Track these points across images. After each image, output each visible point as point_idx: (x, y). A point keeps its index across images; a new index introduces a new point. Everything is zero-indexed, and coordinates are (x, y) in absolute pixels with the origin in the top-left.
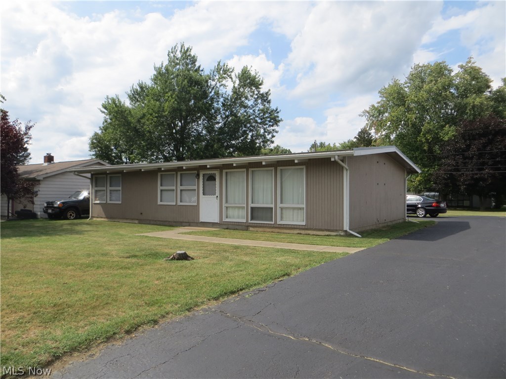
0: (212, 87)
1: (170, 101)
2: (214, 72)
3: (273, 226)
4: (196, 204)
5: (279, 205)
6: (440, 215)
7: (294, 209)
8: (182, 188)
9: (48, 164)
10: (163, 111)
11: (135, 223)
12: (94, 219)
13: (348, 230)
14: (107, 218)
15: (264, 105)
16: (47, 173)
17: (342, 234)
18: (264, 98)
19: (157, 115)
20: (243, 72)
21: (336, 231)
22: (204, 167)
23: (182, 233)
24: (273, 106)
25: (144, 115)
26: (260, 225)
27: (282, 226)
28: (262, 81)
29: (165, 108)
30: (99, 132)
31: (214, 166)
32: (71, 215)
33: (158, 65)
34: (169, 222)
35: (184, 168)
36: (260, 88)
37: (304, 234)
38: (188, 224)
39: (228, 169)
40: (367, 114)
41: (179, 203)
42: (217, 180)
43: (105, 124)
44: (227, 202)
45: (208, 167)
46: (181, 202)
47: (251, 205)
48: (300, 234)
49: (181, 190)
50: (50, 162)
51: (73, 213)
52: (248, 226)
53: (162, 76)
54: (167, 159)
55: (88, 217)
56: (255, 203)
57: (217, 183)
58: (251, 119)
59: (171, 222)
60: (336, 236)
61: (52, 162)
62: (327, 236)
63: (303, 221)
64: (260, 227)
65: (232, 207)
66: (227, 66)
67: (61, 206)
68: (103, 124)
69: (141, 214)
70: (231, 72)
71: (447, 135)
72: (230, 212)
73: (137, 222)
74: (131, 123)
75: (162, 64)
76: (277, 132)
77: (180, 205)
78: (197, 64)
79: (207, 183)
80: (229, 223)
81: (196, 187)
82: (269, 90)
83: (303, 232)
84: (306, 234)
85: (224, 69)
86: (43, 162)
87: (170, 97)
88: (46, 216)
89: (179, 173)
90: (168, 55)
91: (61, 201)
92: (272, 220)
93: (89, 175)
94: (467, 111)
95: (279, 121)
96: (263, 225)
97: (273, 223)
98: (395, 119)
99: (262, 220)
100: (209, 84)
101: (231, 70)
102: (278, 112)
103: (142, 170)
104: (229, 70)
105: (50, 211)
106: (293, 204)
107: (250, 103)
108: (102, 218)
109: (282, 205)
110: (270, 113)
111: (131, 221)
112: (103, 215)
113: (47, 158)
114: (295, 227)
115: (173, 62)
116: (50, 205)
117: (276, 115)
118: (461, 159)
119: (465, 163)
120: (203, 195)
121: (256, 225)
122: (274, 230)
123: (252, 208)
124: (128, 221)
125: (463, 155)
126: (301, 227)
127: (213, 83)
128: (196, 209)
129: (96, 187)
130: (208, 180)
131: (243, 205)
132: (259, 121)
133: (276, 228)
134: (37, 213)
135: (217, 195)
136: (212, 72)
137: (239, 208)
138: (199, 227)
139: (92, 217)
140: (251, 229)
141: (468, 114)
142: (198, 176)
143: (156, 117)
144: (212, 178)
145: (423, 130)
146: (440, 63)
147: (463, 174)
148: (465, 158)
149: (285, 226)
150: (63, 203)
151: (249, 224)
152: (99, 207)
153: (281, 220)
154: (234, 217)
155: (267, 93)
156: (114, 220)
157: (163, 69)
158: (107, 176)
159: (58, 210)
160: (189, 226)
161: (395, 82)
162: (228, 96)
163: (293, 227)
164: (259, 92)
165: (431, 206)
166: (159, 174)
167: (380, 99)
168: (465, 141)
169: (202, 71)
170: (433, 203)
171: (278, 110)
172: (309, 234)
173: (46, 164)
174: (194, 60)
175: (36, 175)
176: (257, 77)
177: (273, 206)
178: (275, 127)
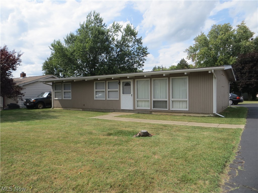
0: (110, 36)
1: (89, 43)
2: (111, 28)
3: (167, 111)
4: (118, 99)
5: (171, 99)
6: (239, 103)
7: (180, 101)
8: (109, 90)
9: (23, 78)
10: (85, 48)
11: (81, 111)
12: (55, 108)
13: (216, 114)
14: (63, 107)
15: (139, 45)
16: (25, 83)
17: (212, 115)
18: (139, 41)
19: (82, 50)
20: (128, 27)
21: (208, 114)
22: (125, 78)
23: (117, 117)
24: (144, 46)
25: (74, 51)
26: (159, 111)
27: (173, 111)
28: (137, 32)
29: (87, 47)
30: (47, 60)
31: (132, 77)
32: (40, 106)
33: (82, 23)
34: (101, 109)
35: (113, 78)
36: (136, 36)
37: (187, 116)
38: (113, 111)
39: (138, 79)
40: (188, 51)
41: (108, 99)
42: (131, 85)
43: (52, 55)
44: (137, 98)
45: (128, 77)
46: (108, 98)
47: (153, 99)
48: (185, 116)
49: (109, 91)
50: (24, 77)
51: (41, 105)
52: (151, 112)
53: (84, 29)
54: (85, 75)
55: (51, 107)
56: (155, 98)
57: (131, 87)
58: (132, 53)
59: (103, 110)
60: (208, 116)
61: (25, 77)
62: (202, 117)
63: (187, 108)
64: (159, 112)
65: (141, 101)
66: (119, 24)
67: (34, 101)
68: (51, 55)
69: (84, 105)
70: (121, 28)
71: (231, 61)
72: (140, 103)
73: (81, 110)
74: (67, 55)
75: (84, 23)
76: (145, 60)
77: (108, 100)
78: (103, 23)
79: (125, 87)
80: (139, 110)
81: (118, 90)
82: (141, 37)
83: (187, 115)
84: (189, 116)
85: (117, 26)
86: (20, 77)
87: (89, 41)
88: (26, 107)
89: (107, 82)
90: (87, 18)
91: (34, 98)
92: (167, 108)
93: (51, 84)
94: (241, 49)
95: (147, 54)
96: (161, 111)
97: (168, 110)
98: (203, 53)
99: (160, 108)
100: (109, 34)
101: (121, 27)
102: (147, 49)
103: (86, 80)
104: (119, 26)
105: (28, 104)
106: (179, 98)
107: (130, 45)
108: (59, 107)
109: (173, 99)
110: (142, 50)
111: (77, 109)
112: (61, 106)
113: (22, 75)
114: (182, 112)
115: (89, 22)
116: (28, 101)
117: (145, 50)
118: (240, 74)
119: (241, 76)
120: (123, 94)
121: (156, 111)
122: (168, 114)
123: (154, 101)
124: (76, 109)
125: (241, 72)
126: (185, 112)
127: (111, 34)
128: (119, 102)
129: (55, 90)
130: (125, 85)
131: (149, 100)
132: (136, 54)
133: (169, 112)
134: (20, 105)
135: (131, 94)
136: (110, 28)
137: (145, 101)
138: (121, 112)
139: (54, 107)
140: (153, 113)
141: (242, 51)
142: (120, 83)
143: (82, 52)
144: (128, 84)
145: (219, 59)
146: (227, 24)
147: (241, 82)
148: (241, 74)
149: (175, 111)
150: (36, 99)
151: (152, 111)
152: (58, 102)
153: (172, 108)
154: (142, 107)
155: (140, 39)
156: (67, 109)
157: (84, 26)
158: (62, 84)
159: (33, 103)
160: (114, 112)
161: (202, 34)
162: (119, 41)
163: (180, 112)
164: (136, 38)
165: (236, 99)
166: (95, 82)
167: (195, 43)
168: (242, 64)
169: (106, 26)
170: (237, 97)
171: (147, 48)
172: (190, 116)
173: (22, 78)
174: (101, 21)
175: (19, 84)
176: (134, 30)
177: (167, 100)
178: (145, 57)
